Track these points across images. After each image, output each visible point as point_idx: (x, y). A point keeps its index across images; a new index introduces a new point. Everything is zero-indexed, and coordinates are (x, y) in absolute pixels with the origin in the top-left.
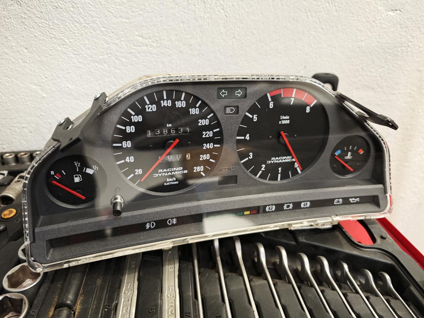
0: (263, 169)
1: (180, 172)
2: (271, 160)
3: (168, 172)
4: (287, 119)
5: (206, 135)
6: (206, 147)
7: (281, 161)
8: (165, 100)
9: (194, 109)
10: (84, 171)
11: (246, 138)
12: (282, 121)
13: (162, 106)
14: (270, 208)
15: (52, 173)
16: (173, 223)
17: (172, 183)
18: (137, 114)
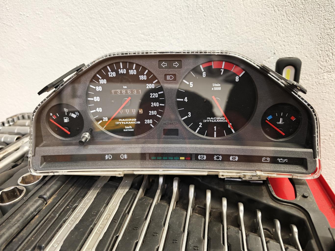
0: (200, 126)
1: (135, 122)
2: (207, 120)
3: (126, 122)
4: (219, 87)
5: (152, 96)
6: (153, 105)
7: (215, 121)
8: (122, 69)
9: (143, 76)
10: (70, 115)
11: (185, 100)
12: (214, 88)
13: (120, 73)
14: (202, 157)
15: (51, 114)
16: (124, 158)
17: (129, 130)
18: (103, 78)
